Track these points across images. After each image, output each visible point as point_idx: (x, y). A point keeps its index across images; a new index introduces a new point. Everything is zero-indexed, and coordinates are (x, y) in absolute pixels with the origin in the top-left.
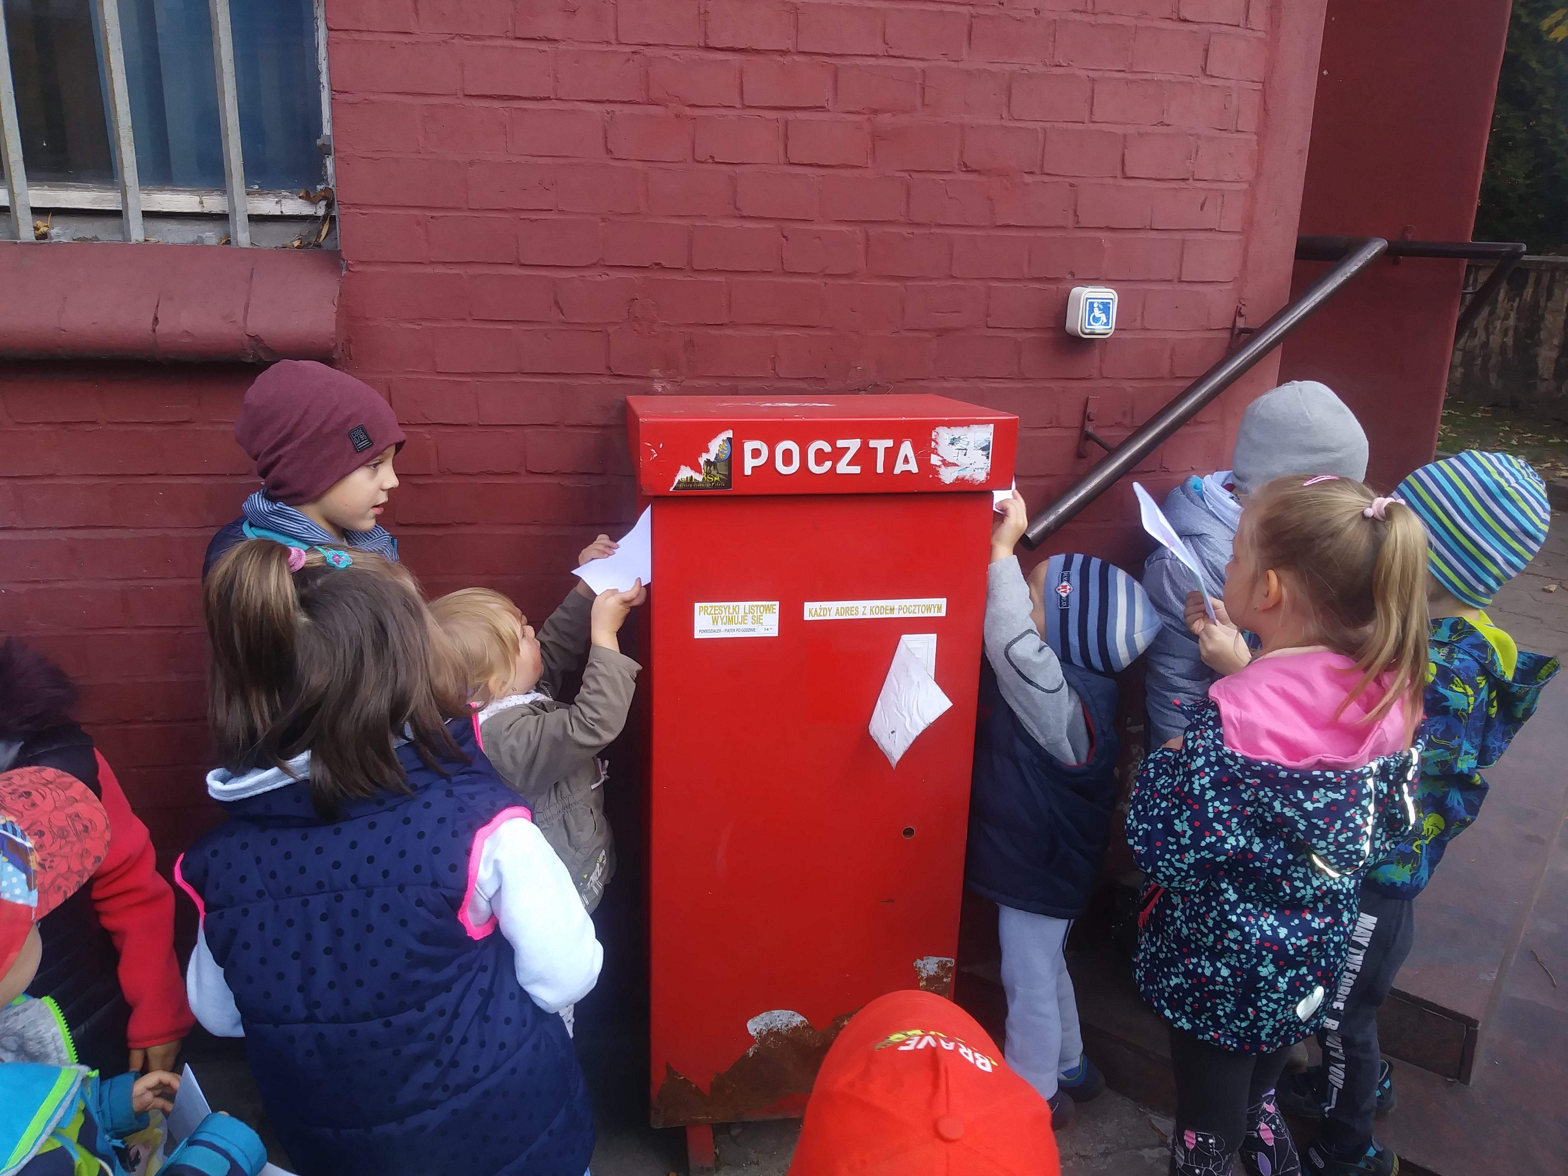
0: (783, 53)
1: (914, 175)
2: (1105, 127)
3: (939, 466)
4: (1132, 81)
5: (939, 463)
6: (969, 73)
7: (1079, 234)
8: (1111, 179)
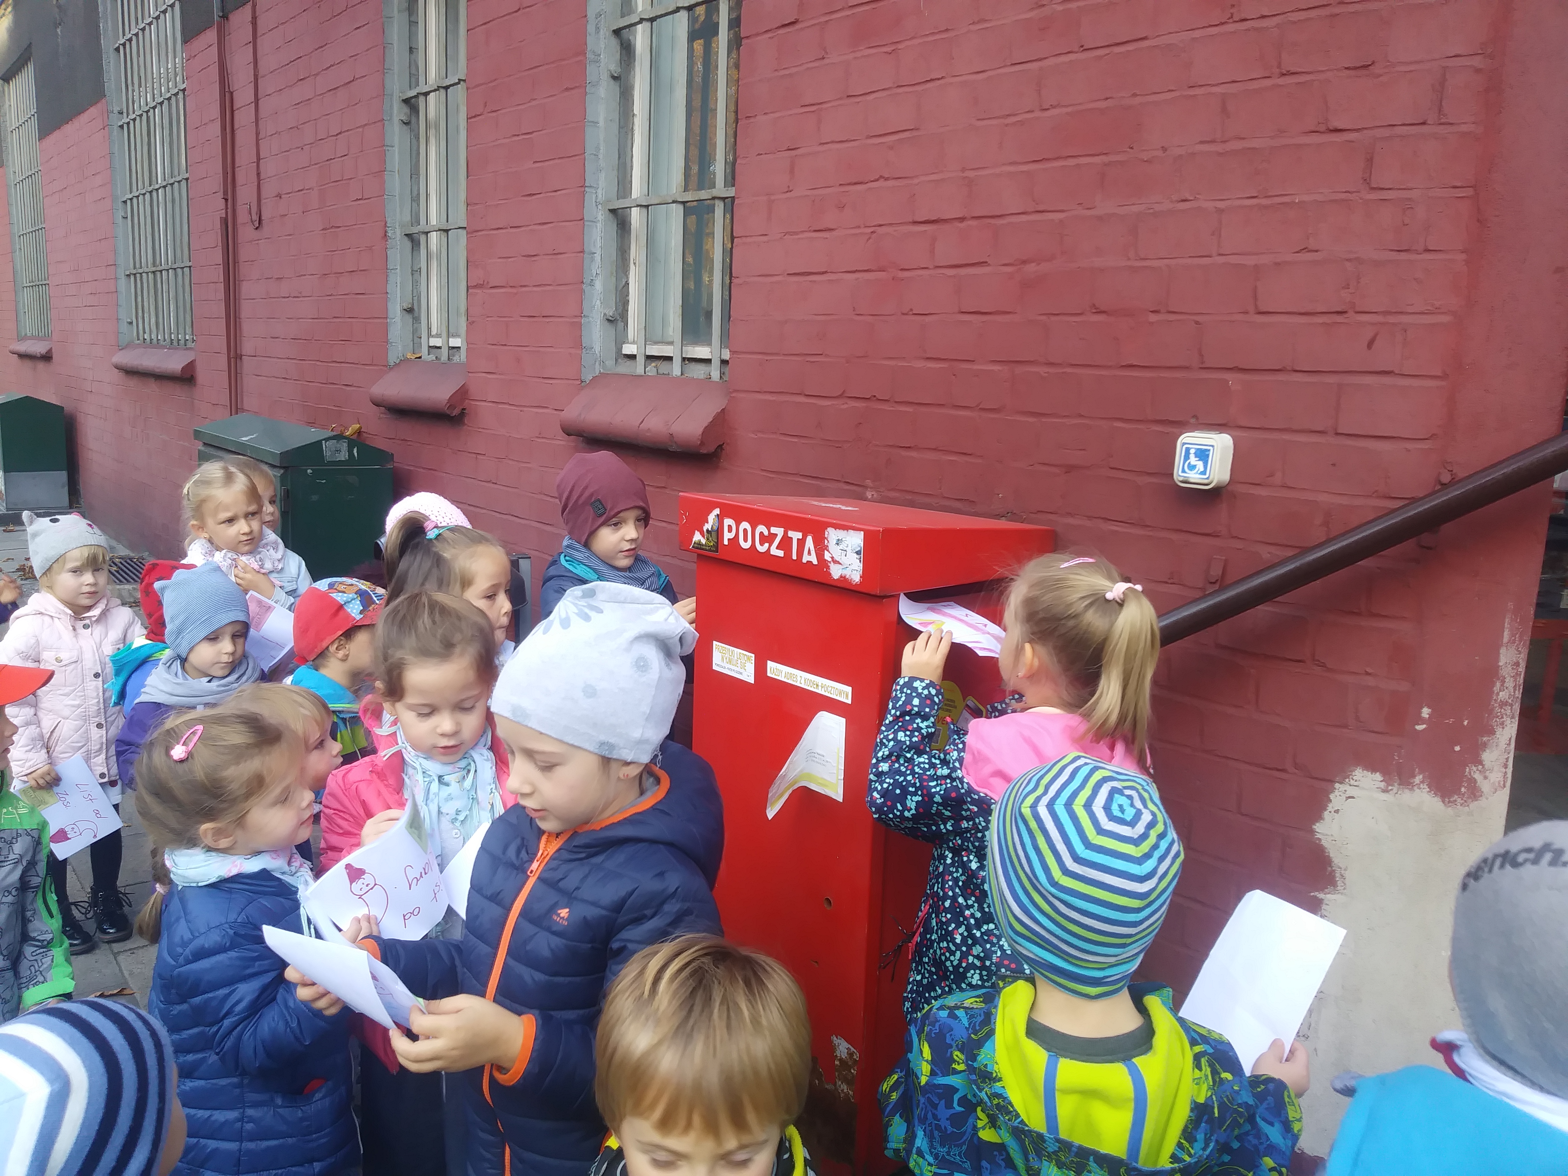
0: (962, 219)
1: (1053, 318)
2: (1233, 260)
3: (830, 562)
4: (1266, 207)
5: (830, 560)
6: (1100, 218)
7: (1205, 375)
8: (1242, 315)
